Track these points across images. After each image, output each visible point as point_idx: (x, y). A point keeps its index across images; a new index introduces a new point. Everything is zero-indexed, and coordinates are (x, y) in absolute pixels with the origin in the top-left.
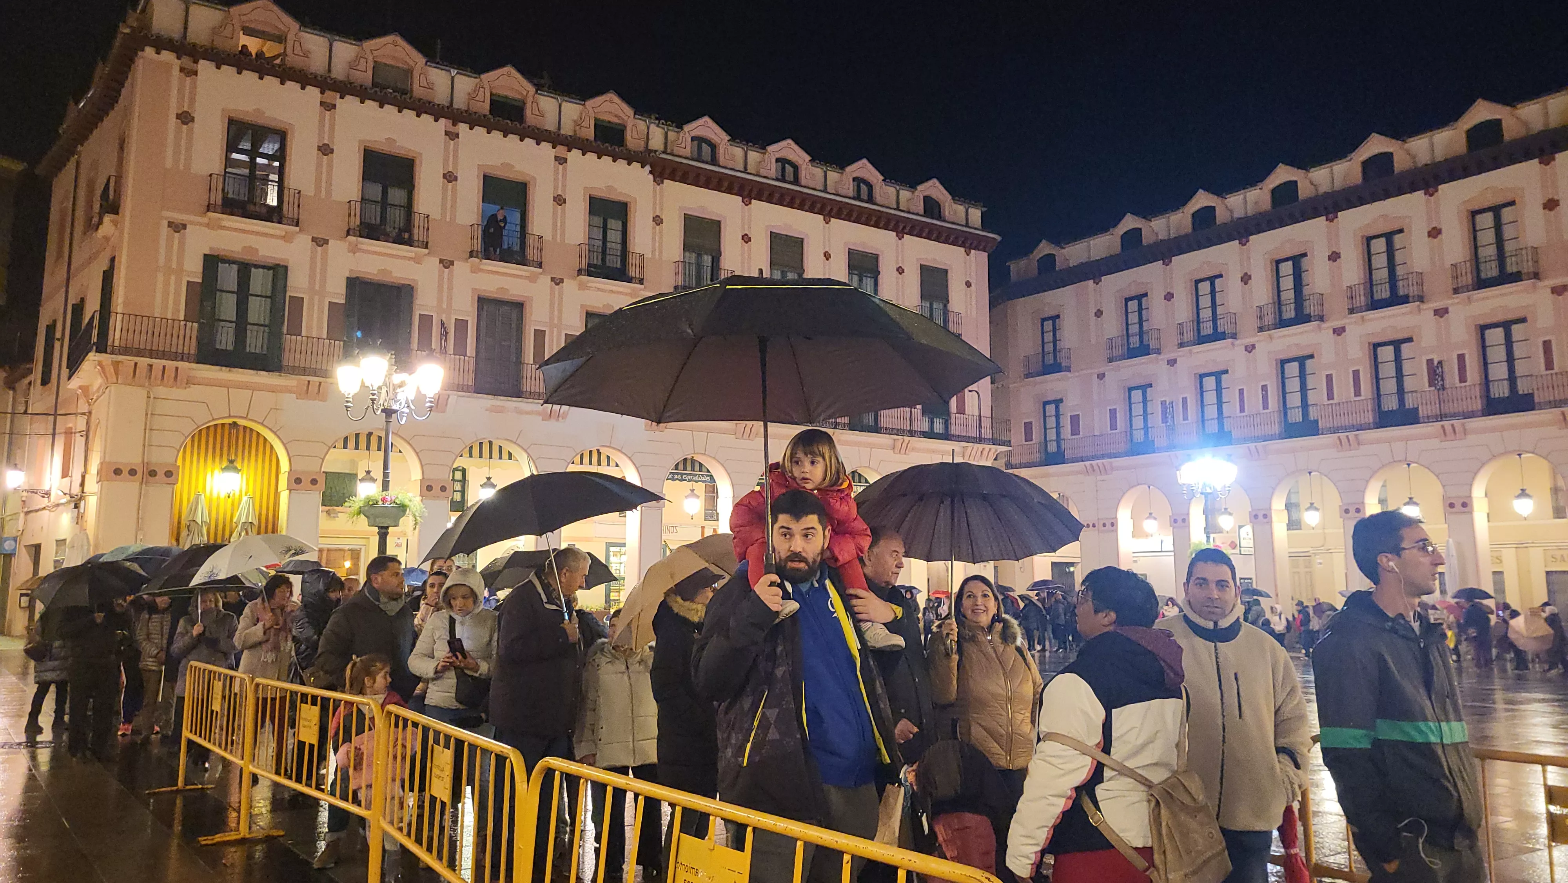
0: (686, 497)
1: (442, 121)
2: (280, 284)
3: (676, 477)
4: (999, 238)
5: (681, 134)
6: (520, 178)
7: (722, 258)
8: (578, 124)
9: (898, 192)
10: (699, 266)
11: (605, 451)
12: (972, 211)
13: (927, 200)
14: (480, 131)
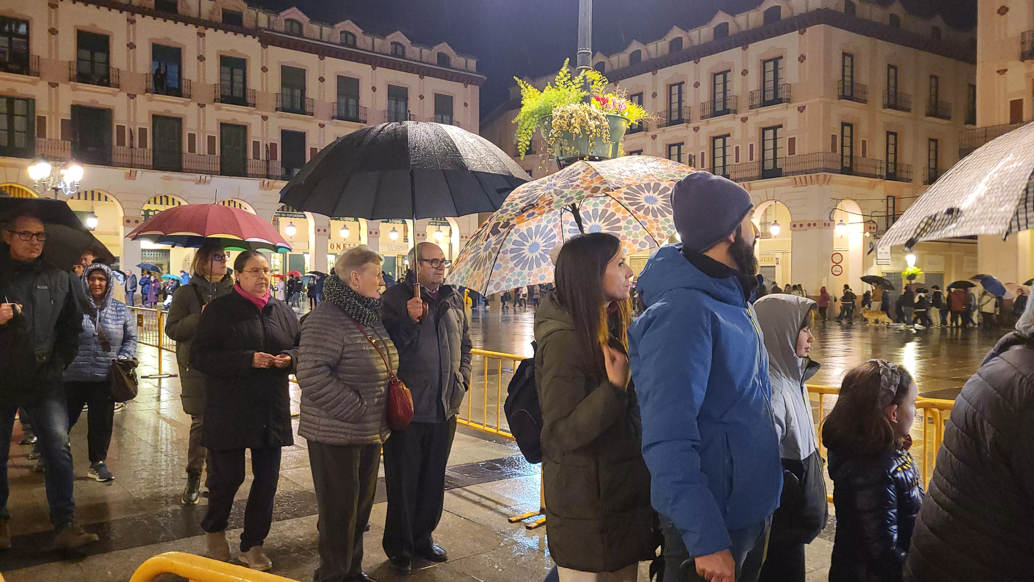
0: (288, 226)
1: (125, 13)
2: (31, 109)
3: (283, 215)
4: (485, 78)
5: (278, 18)
6: (177, 46)
7: (306, 91)
8: (212, 13)
9: (421, 51)
10: (292, 97)
11: (238, 202)
12: (470, 61)
13: (440, 55)
14: (149, 18)
